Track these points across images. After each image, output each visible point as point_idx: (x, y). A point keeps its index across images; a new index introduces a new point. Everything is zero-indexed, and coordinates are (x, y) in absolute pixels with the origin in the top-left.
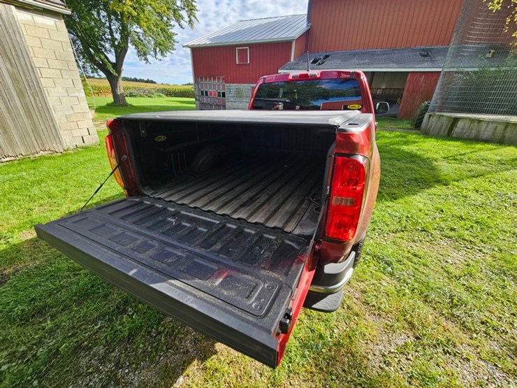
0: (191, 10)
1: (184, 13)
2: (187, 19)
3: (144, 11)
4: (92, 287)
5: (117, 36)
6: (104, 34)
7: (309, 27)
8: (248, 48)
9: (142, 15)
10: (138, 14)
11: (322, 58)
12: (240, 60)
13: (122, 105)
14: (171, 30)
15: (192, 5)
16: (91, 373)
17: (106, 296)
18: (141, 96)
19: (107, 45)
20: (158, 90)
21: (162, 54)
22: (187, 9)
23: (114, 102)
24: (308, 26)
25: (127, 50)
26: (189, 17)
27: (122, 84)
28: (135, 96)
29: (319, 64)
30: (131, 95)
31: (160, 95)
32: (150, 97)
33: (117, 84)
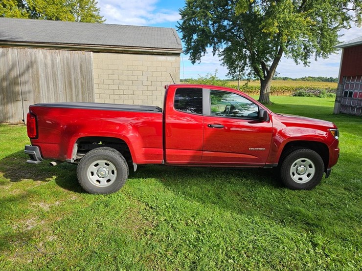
18: (309, 96)
26: (358, 16)
27: (271, 84)
28: (303, 96)
30: (300, 95)
31: (331, 95)
32: (318, 97)
33: (266, 85)
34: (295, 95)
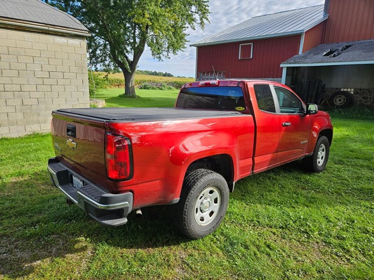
0: (204, 13)
1: (197, 17)
2: (199, 21)
3: (158, 21)
4: (27, 211)
5: (138, 40)
6: (128, 39)
7: (327, 18)
8: (252, 43)
9: (156, 24)
10: (153, 24)
11: (340, 49)
12: (242, 55)
13: (131, 97)
14: (184, 32)
15: (205, 9)
16: (3, 246)
17: (31, 216)
18: (153, 88)
19: (129, 48)
20: (170, 84)
21: (174, 52)
22: (200, 12)
23: (125, 94)
24: (324, 17)
25: (143, 51)
26: (201, 19)
27: (135, 77)
28: (148, 88)
29: (334, 56)
30: (145, 88)
31: (170, 88)
32: (161, 89)
33: (130, 78)
34: (141, 88)
